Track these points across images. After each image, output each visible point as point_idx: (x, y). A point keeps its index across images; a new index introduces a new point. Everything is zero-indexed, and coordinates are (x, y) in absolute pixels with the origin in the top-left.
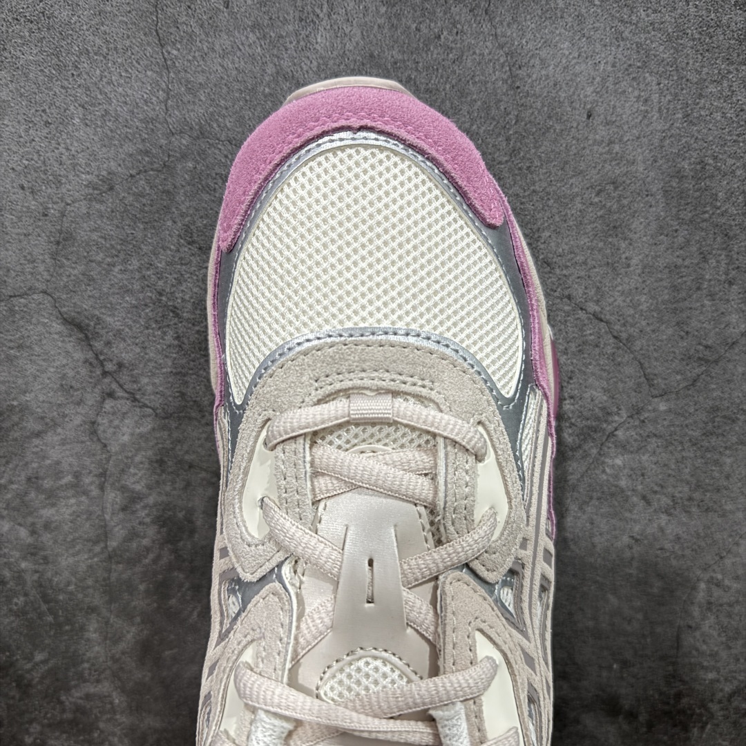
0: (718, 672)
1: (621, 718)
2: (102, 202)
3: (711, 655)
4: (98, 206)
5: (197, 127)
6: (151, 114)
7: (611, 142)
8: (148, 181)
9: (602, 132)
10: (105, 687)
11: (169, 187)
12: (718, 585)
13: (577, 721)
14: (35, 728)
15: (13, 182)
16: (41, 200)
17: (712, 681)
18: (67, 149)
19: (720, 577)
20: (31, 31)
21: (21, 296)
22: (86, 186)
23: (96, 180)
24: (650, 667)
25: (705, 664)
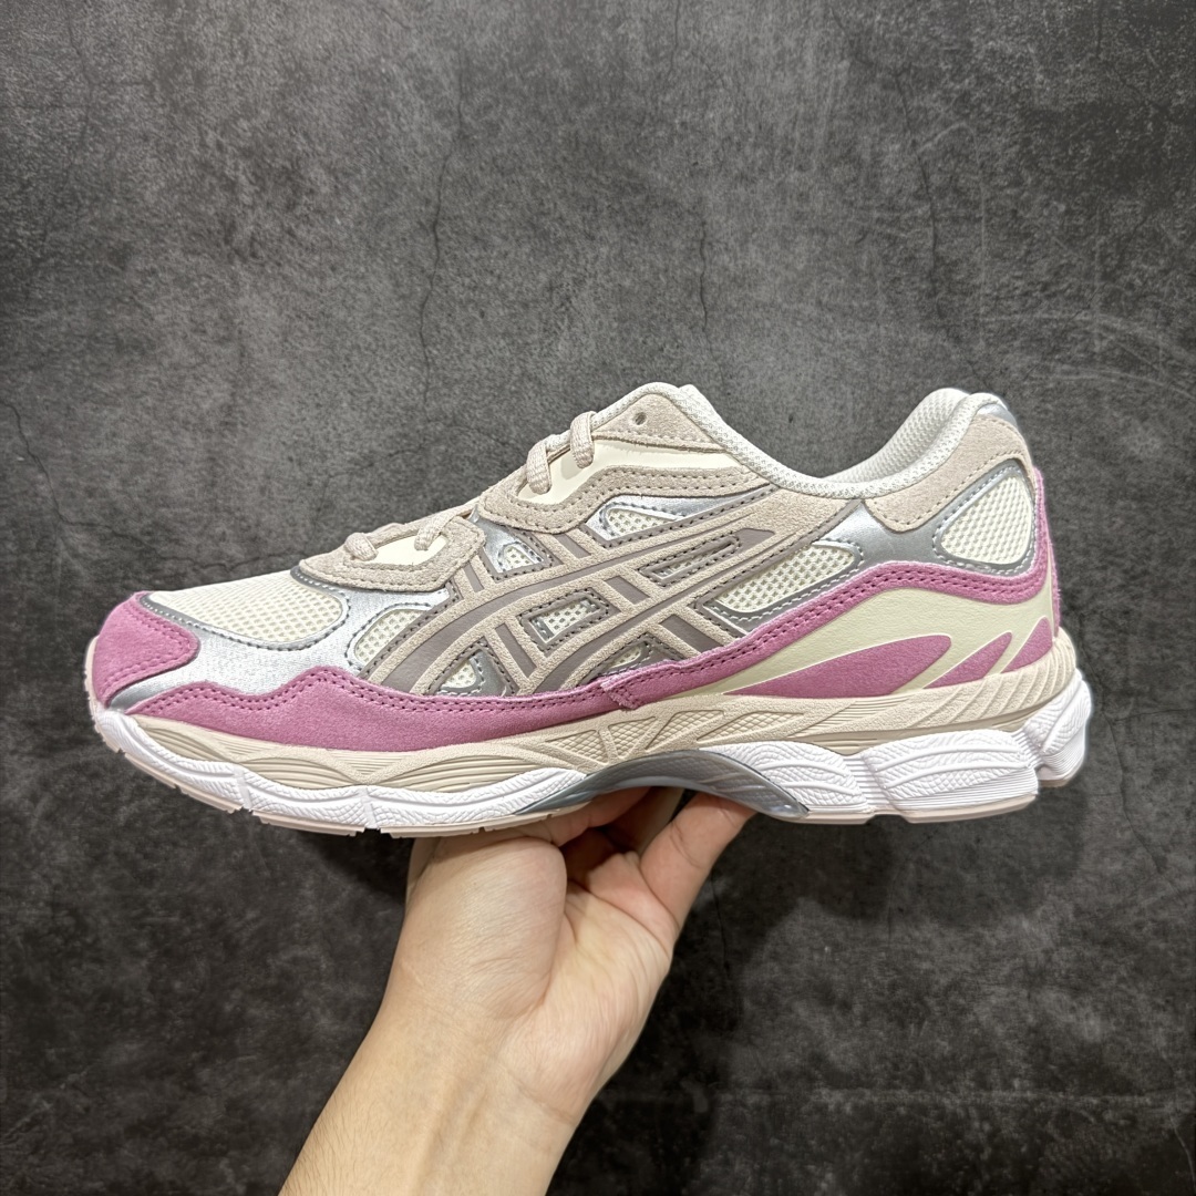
0: (933, 961)
1: (834, 1009)
2: (362, 476)
3: (924, 943)
4: (358, 480)
6: (411, 403)
7: (810, 443)
8: (404, 461)
9: (802, 434)
10: (313, 951)
11: (423, 466)
12: (927, 866)
13: (790, 1010)
14: (236, 995)
15: (282, 454)
16: (307, 471)
17: (929, 972)
18: (335, 429)
19: (928, 857)
20: (311, 327)
21: (279, 555)
22: (349, 462)
23: (358, 457)
24: (862, 952)
25: (919, 952)
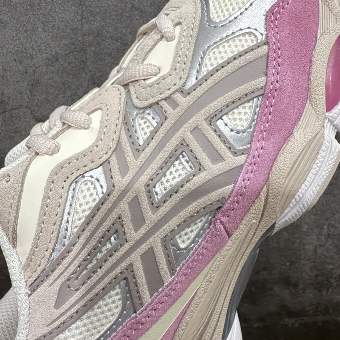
5: (96, 32)
